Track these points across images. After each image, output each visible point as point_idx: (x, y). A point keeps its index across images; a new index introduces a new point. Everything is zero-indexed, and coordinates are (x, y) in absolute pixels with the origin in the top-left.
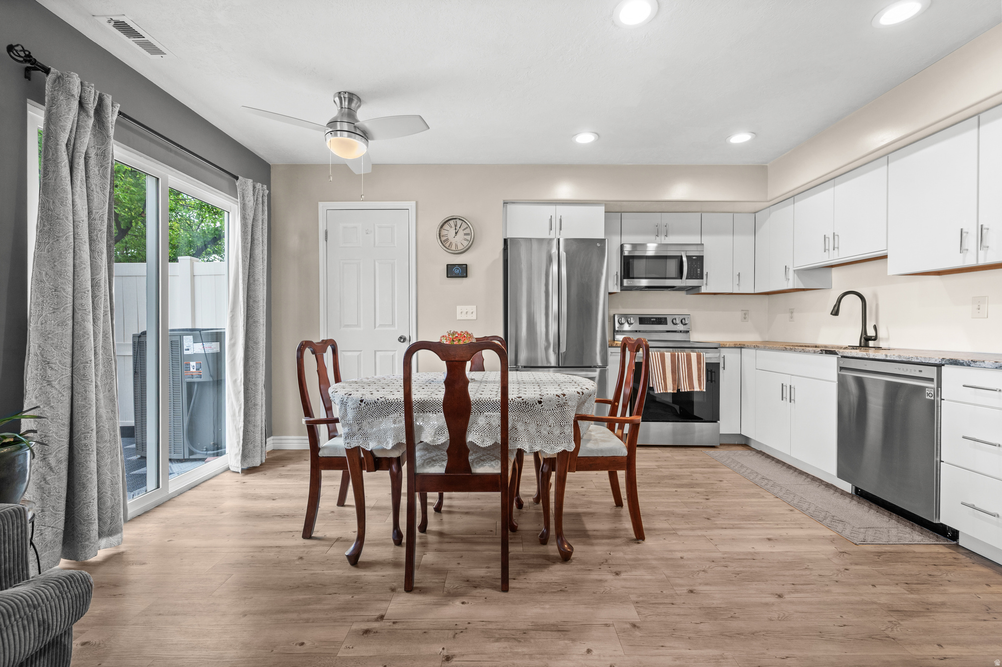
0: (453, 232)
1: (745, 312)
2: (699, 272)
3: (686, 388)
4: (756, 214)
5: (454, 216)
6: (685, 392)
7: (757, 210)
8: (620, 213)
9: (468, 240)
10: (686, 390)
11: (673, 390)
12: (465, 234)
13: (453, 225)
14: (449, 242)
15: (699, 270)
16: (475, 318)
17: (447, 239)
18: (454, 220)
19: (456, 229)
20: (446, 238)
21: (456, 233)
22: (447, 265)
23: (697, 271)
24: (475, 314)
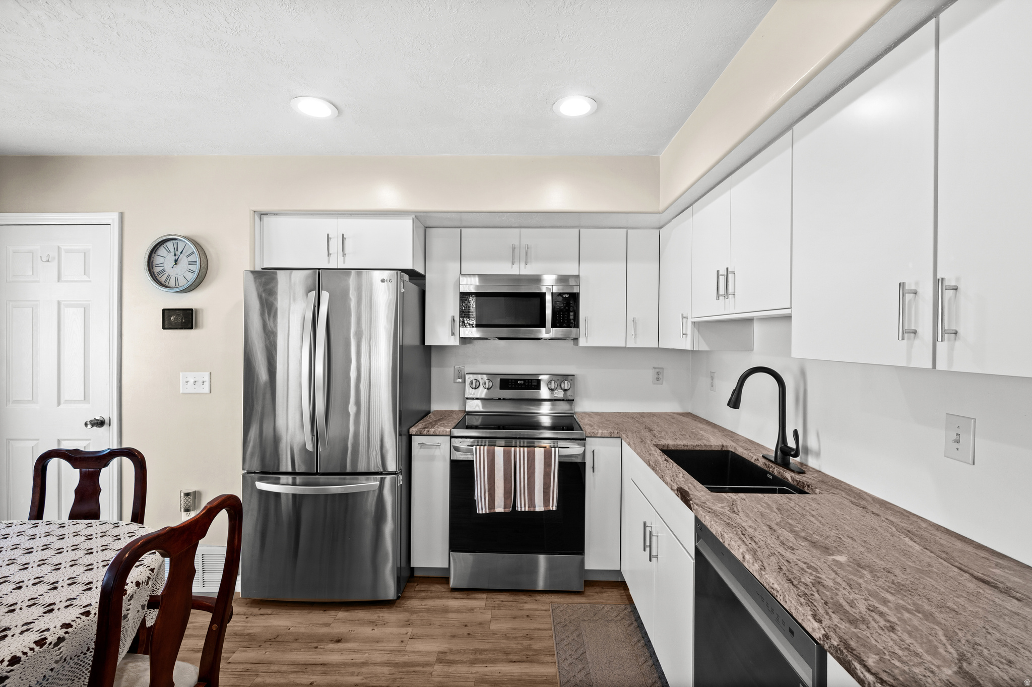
0: (171, 258)
1: (657, 370)
2: (572, 317)
3: (523, 505)
4: (661, 230)
5: (170, 235)
6: (521, 512)
7: (662, 223)
8: (459, 229)
9: (193, 272)
10: (523, 510)
11: (504, 508)
12: (190, 263)
13: (172, 250)
14: (166, 275)
15: (572, 314)
16: (207, 390)
17: (163, 271)
18: (174, 241)
19: (175, 255)
20: (162, 268)
21: (176, 261)
22: (164, 310)
23: (569, 316)
24: (207, 384)
